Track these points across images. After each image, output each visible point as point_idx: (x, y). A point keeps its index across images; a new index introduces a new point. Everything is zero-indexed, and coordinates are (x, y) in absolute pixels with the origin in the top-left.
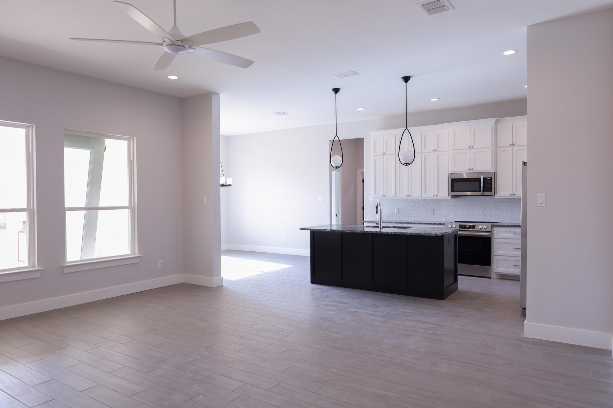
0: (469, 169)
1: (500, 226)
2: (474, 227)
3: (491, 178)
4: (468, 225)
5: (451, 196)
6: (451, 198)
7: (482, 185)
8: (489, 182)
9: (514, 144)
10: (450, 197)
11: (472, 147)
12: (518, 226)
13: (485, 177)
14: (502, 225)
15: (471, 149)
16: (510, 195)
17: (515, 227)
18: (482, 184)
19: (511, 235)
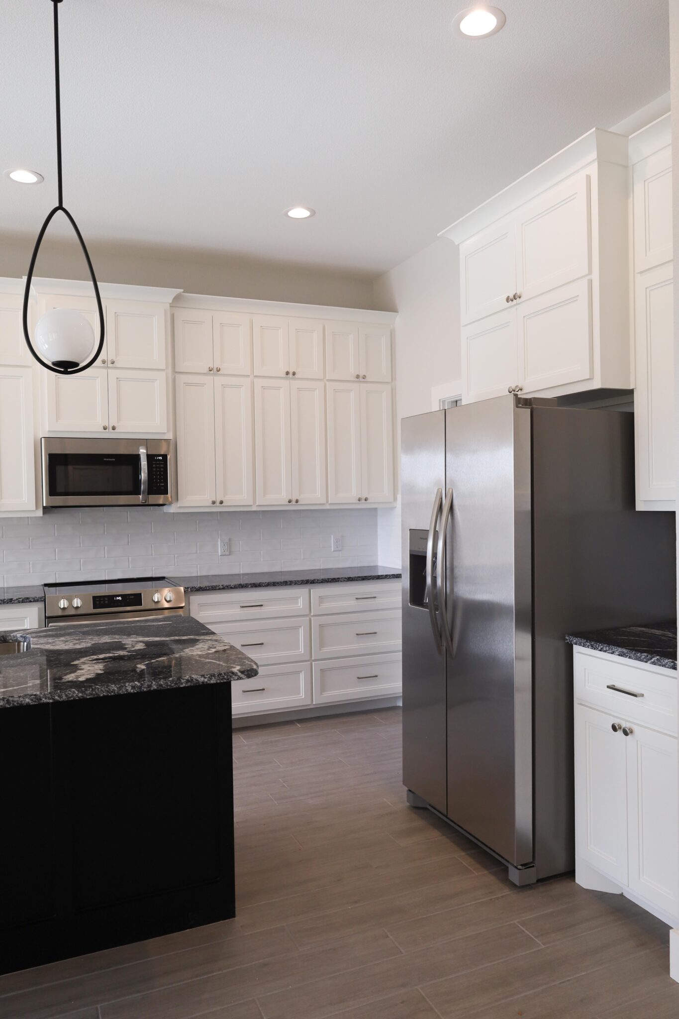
0: (105, 428)
1: (206, 590)
2: (135, 599)
3: (165, 457)
4: (118, 596)
5: (44, 508)
6: (44, 513)
7: (144, 476)
8: (160, 468)
9: (218, 370)
10: (40, 513)
11: (113, 363)
12: (251, 584)
13: (149, 453)
14: (212, 587)
15: (108, 367)
16: (210, 504)
17: (244, 589)
18: (144, 472)
19: (235, 612)
